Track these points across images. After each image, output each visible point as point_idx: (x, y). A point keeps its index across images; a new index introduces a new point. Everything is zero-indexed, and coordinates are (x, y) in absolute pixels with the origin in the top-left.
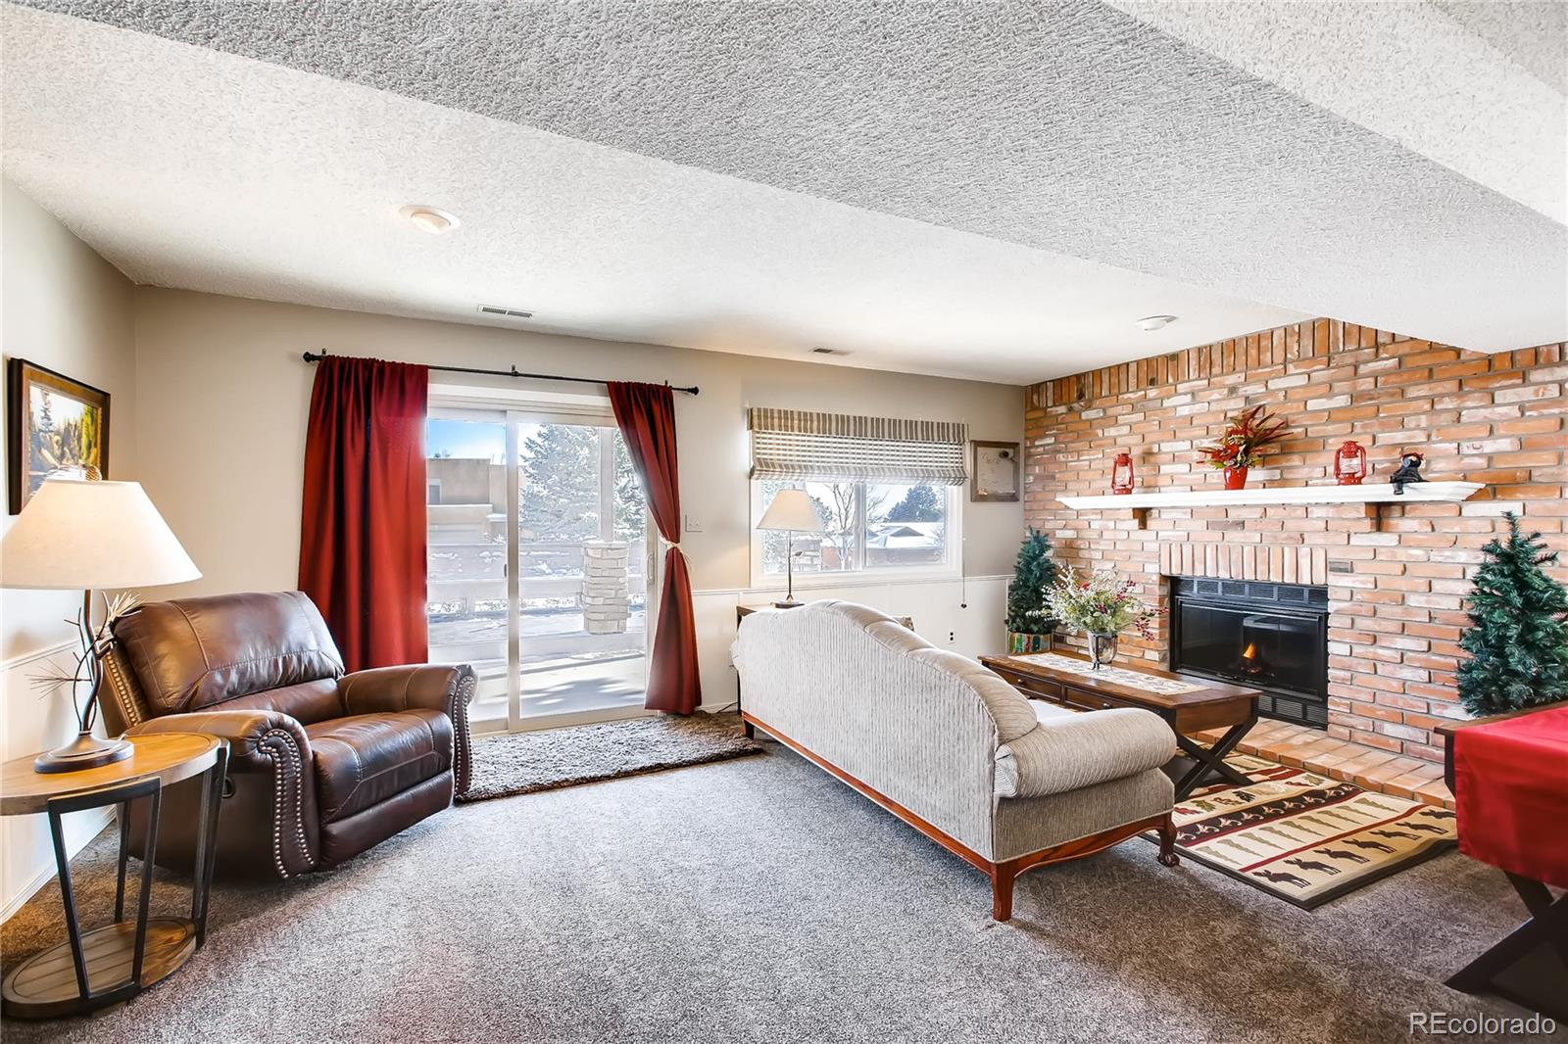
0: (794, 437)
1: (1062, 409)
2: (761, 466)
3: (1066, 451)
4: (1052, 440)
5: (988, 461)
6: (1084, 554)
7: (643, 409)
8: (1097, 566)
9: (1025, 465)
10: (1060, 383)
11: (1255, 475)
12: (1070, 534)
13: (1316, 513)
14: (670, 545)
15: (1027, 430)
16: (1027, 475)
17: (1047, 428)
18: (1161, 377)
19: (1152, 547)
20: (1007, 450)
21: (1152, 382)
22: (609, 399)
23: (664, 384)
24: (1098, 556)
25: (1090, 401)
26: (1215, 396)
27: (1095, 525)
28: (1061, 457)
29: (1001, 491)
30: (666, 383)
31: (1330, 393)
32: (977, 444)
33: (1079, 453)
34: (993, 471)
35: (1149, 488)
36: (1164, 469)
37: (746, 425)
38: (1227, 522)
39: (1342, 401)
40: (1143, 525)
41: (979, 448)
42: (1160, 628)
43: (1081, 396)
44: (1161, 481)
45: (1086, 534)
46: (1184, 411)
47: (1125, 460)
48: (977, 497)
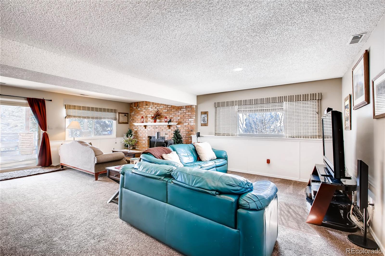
0: (77, 111)
1: (135, 108)
2: (68, 116)
3: (136, 115)
4: (134, 113)
5: (122, 116)
6: (138, 133)
7: (37, 104)
8: (140, 135)
9: (130, 117)
10: (135, 103)
11: (158, 120)
12: (136, 130)
13: (164, 126)
14: (44, 132)
15: (130, 111)
16: (130, 119)
17: (133, 111)
18: (148, 104)
19: (147, 132)
20: (126, 114)
21: (147, 105)
22: (27, 101)
23: (43, 99)
24: (140, 133)
25: (139, 107)
26: (154, 108)
27: (140, 128)
28: (135, 116)
29: (124, 122)
30: (43, 98)
31: (165, 110)
32: (119, 113)
33: (137, 115)
34: (123, 118)
35: (146, 122)
36: (148, 119)
37: (64, 107)
38: (155, 127)
39: (166, 111)
40: (146, 128)
41: (120, 114)
42: (148, 145)
43: (138, 106)
44: (148, 121)
45: (138, 130)
46: (150, 110)
47: (143, 117)
48: (119, 123)
